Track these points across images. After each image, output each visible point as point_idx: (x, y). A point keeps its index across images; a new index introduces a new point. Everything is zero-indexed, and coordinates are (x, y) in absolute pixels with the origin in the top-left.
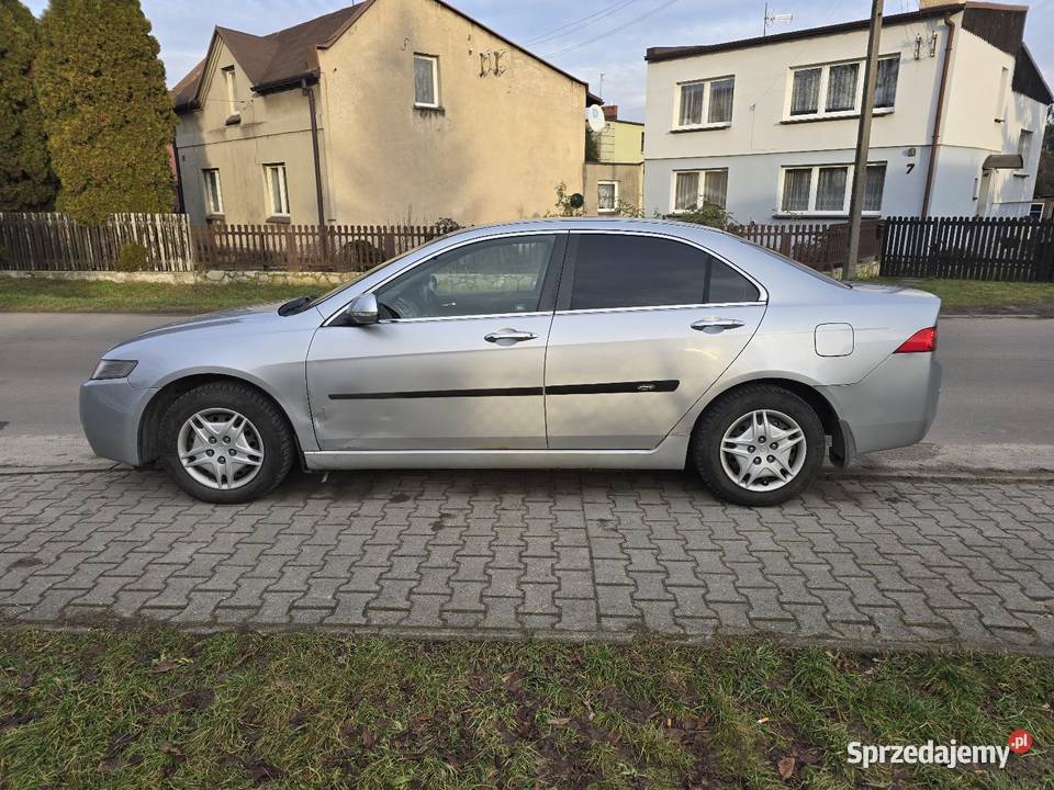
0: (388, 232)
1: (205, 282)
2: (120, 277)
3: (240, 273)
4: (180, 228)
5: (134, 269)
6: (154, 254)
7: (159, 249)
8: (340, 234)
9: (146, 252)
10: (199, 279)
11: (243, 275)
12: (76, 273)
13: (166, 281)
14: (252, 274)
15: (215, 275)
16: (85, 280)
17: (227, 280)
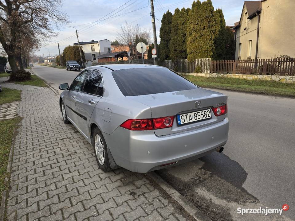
0: (265, 61)
1: (212, 76)
2: (195, 74)
3: (220, 74)
4: (208, 62)
5: (198, 73)
6: (202, 69)
7: (203, 68)
8: (259, 62)
9: (201, 68)
10: (211, 76)
11: (221, 75)
12: (188, 73)
13: (204, 76)
14: (223, 74)
15: (214, 74)
16: (189, 75)
17: (217, 76)
